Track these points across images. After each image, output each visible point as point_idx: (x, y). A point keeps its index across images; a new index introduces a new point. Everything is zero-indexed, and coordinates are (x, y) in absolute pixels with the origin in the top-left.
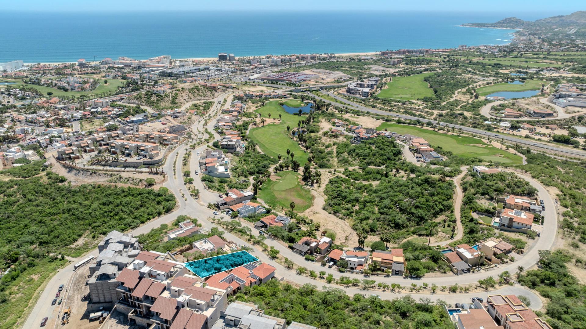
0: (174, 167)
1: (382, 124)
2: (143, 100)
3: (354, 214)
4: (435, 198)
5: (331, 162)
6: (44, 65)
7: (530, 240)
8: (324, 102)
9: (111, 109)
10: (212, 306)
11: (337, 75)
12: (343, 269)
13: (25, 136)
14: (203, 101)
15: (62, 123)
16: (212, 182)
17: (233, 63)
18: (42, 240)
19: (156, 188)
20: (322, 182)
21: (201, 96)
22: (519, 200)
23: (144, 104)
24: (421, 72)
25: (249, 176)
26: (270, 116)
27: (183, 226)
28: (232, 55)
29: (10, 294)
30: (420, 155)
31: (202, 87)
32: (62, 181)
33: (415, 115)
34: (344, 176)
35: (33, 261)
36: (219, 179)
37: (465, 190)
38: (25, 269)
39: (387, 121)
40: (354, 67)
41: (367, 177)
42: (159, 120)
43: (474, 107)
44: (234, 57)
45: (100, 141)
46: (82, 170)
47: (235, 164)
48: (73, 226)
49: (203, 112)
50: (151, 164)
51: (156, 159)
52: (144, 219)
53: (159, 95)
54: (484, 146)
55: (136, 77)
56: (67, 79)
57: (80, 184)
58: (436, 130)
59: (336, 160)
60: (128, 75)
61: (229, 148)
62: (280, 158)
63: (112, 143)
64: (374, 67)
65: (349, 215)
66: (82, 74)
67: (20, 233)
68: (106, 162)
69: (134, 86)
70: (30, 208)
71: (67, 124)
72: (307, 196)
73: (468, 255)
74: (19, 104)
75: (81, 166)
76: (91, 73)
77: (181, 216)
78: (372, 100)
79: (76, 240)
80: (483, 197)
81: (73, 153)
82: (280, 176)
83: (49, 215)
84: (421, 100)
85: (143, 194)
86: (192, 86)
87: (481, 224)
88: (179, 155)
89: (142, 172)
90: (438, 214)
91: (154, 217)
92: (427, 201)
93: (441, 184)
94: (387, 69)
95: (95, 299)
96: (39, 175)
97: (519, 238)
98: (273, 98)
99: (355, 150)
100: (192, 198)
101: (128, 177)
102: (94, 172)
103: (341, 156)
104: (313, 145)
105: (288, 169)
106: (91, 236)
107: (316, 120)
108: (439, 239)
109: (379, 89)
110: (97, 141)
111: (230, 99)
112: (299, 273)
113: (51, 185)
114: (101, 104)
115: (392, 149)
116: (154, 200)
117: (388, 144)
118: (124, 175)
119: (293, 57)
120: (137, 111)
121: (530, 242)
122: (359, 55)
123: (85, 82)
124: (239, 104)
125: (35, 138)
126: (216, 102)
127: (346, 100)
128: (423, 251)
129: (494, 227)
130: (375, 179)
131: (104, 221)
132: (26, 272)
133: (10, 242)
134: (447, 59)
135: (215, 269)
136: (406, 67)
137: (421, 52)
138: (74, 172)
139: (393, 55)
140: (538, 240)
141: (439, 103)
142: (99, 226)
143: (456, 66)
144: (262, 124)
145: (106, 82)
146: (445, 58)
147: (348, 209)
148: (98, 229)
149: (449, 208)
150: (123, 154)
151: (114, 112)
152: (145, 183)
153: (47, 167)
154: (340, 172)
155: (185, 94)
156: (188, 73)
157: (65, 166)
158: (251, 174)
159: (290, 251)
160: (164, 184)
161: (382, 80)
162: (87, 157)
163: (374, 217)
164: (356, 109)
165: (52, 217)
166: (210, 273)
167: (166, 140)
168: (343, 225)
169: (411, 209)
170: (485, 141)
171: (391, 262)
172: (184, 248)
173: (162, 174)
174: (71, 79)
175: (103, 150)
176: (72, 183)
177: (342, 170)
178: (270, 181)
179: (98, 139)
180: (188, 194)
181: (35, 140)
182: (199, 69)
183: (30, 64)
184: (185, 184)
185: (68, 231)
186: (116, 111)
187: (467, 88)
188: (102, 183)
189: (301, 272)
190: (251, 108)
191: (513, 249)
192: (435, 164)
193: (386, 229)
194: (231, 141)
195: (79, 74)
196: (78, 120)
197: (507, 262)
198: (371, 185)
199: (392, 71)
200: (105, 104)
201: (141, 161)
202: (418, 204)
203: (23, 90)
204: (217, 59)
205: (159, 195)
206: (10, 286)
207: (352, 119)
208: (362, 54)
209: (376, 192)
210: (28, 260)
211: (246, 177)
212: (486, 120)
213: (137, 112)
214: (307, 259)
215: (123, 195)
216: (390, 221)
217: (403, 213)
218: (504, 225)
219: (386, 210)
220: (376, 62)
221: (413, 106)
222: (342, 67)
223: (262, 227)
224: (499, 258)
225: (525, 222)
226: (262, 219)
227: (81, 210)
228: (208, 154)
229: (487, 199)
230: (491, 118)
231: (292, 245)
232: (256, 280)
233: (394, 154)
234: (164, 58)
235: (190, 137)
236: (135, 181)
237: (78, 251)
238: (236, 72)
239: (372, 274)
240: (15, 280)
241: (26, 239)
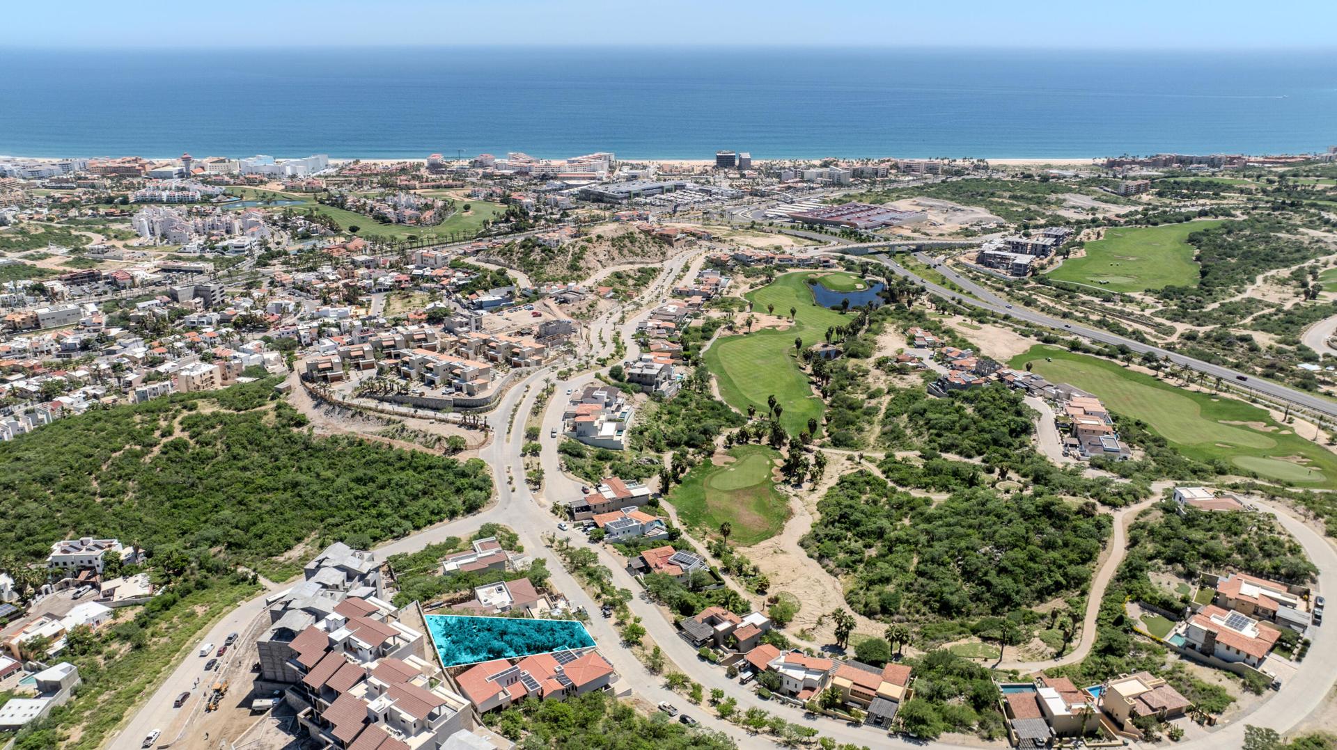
0: (513, 416)
1: (1033, 348)
2: (515, 258)
3: (861, 567)
4: (1054, 554)
5: (864, 434)
6: (366, 165)
7: (1247, 694)
8: (912, 283)
9: (450, 272)
10: (430, 729)
11: (973, 216)
12: (766, 692)
13: (280, 318)
14: (637, 266)
15: (352, 297)
16: (580, 455)
17: (743, 176)
18: (231, 540)
19: (462, 458)
20: (825, 479)
21: (637, 255)
22: (1251, 589)
23: (515, 266)
24: (1188, 219)
25: (665, 449)
26: (771, 309)
27: (478, 548)
28: (746, 155)
29: (153, 635)
30: (1075, 441)
31: (642, 236)
32: (300, 423)
33: (1122, 332)
34: (877, 473)
35: (206, 578)
36: (596, 451)
37: (1134, 542)
38: (189, 592)
39: (1047, 341)
40: (1022, 197)
41: (927, 480)
42: (529, 307)
43: (1290, 323)
44: (749, 160)
45: (388, 347)
46: (340, 404)
47: (644, 422)
48: (293, 518)
49: (630, 291)
50: (469, 407)
51: (480, 396)
52: (422, 521)
53: (547, 250)
54: (1271, 429)
55: (528, 200)
56: (396, 199)
57: (329, 433)
58: (1161, 375)
59: (877, 429)
60: (515, 195)
61: (643, 383)
62: (751, 413)
63: (405, 355)
64: (1072, 199)
65: (850, 567)
66: (428, 187)
67: (203, 519)
68: (387, 393)
69: (518, 219)
70: (231, 472)
71: (360, 299)
72: (776, 510)
73: (1058, 707)
74: (293, 248)
75: (337, 397)
76: (446, 187)
77: (488, 524)
78: (1033, 284)
79: (289, 548)
80: (1170, 567)
81: (331, 369)
82: (736, 457)
83: (260, 490)
84: (1156, 292)
85: (434, 467)
86: (621, 233)
87: (1139, 634)
88: (530, 390)
89: (446, 421)
90: (1049, 594)
91: (441, 520)
92: (1032, 558)
93: (1079, 523)
94: (1103, 205)
95: (268, 674)
96: (263, 408)
97: (1220, 684)
98: (797, 266)
99: (925, 411)
100: (527, 487)
101: (417, 428)
102: (359, 412)
103: (891, 423)
104: (842, 388)
105: (759, 442)
106: (318, 543)
107: (874, 326)
108: (1027, 655)
109: (1060, 258)
110: (383, 348)
111: (699, 262)
112: (669, 687)
113: (278, 429)
114: (433, 261)
115: (1010, 417)
116: (452, 483)
117: (1005, 405)
118: (412, 424)
119: (883, 165)
120: (501, 280)
121: (1248, 698)
122: (1049, 166)
123: (427, 207)
124: (713, 277)
125: (294, 325)
126: (667, 270)
127: (968, 281)
128: (961, 680)
129: (1168, 645)
130: (945, 488)
131: (349, 516)
132: (189, 598)
133: (184, 534)
134: (1276, 185)
135: (490, 651)
136: (1156, 201)
137: (1213, 163)
138: (325, 407)
139: (1137, 167)
140: (1270, 698)
141: (1199, 305)
142: (337, 525)
143: (1292, 204)
144: (746, 329)
145: (467, 208)
146: (1270, 182)
147: (852, 553)
148: (335, 530)
149: (1080, 584)
150: (422, 378)
151: (455, 280)
152: (446, 446)
153: (280, 391)
154: (872, 461)
155: (602, 249)
156: (637, 195)
157: (313, 394)
158: (672, 445)
159: (674, 631)
160: (482, 450)
161: (1078, 233)
162: (356, 377)
163: (900, 579)
164: (981, 306)
165: (262, 496)
166: (476, 658)
167: (517, 354)
168: (829, 588)
169: (986, 574)
170: (1278, 416)
171: (872, 693)
172: (458, 595)
173: (485, 428)
174: (403, 198)
175: (386, 368)
176: (315, 431)
177: (880, 455)
178: (708, 464)
179: (385, 344)
180: (520, 477)
181: (293, 328)
182: (662, 187)
183: (340, 162)
184: (523, 455)
185: (282, 527)
186: (459, 277)
187: (1294, 268)
188: (369, 436)
189: (676, 682)
190: (737, 286)
191: (1190, 710)
192: (1100, 467)
193: (918, 612)
194: (651, 367)
195: (422, 188)
196: (386, 290)
197: (1159, 740)
198: (927, 502)
199: (1114, 210)
200: (440, 262)
201: (450, 398)
202: (1006, 563)
203: (309, 218)
204: (713, 162)
205: (464, 475)
206: (157, 620)
207: (964, 330)
208: (1057, 163)
209: (929, 520)
210: (198, 575)
211: (659, 450)
212: (1312, 359)
213: (495, 284)
214: (702, 657)
215: (398, 465)
216: (932, 595)
217: (968, 580)
218: (1193, 647)
219: (930, 567)
220: (1084, 186)
221: (1129, 308)
222: (993, 195)
223: (641, 569)
224: (1139, 727)
225: (1246, 649)
226: (644, 554)
227: (314, 487)
228: (589, 395)
229: (1179, 575)
230: (1326, 355)
231: (684, 621)
232: (563, 687)
233: (1012, 432)
234: (600, 158)
235: (570, 352)
236: (429, 439)
237: (285, 570)
238: (742, 197)
239: (823, 714)
240: (168, 609)
241: (207, 534)
